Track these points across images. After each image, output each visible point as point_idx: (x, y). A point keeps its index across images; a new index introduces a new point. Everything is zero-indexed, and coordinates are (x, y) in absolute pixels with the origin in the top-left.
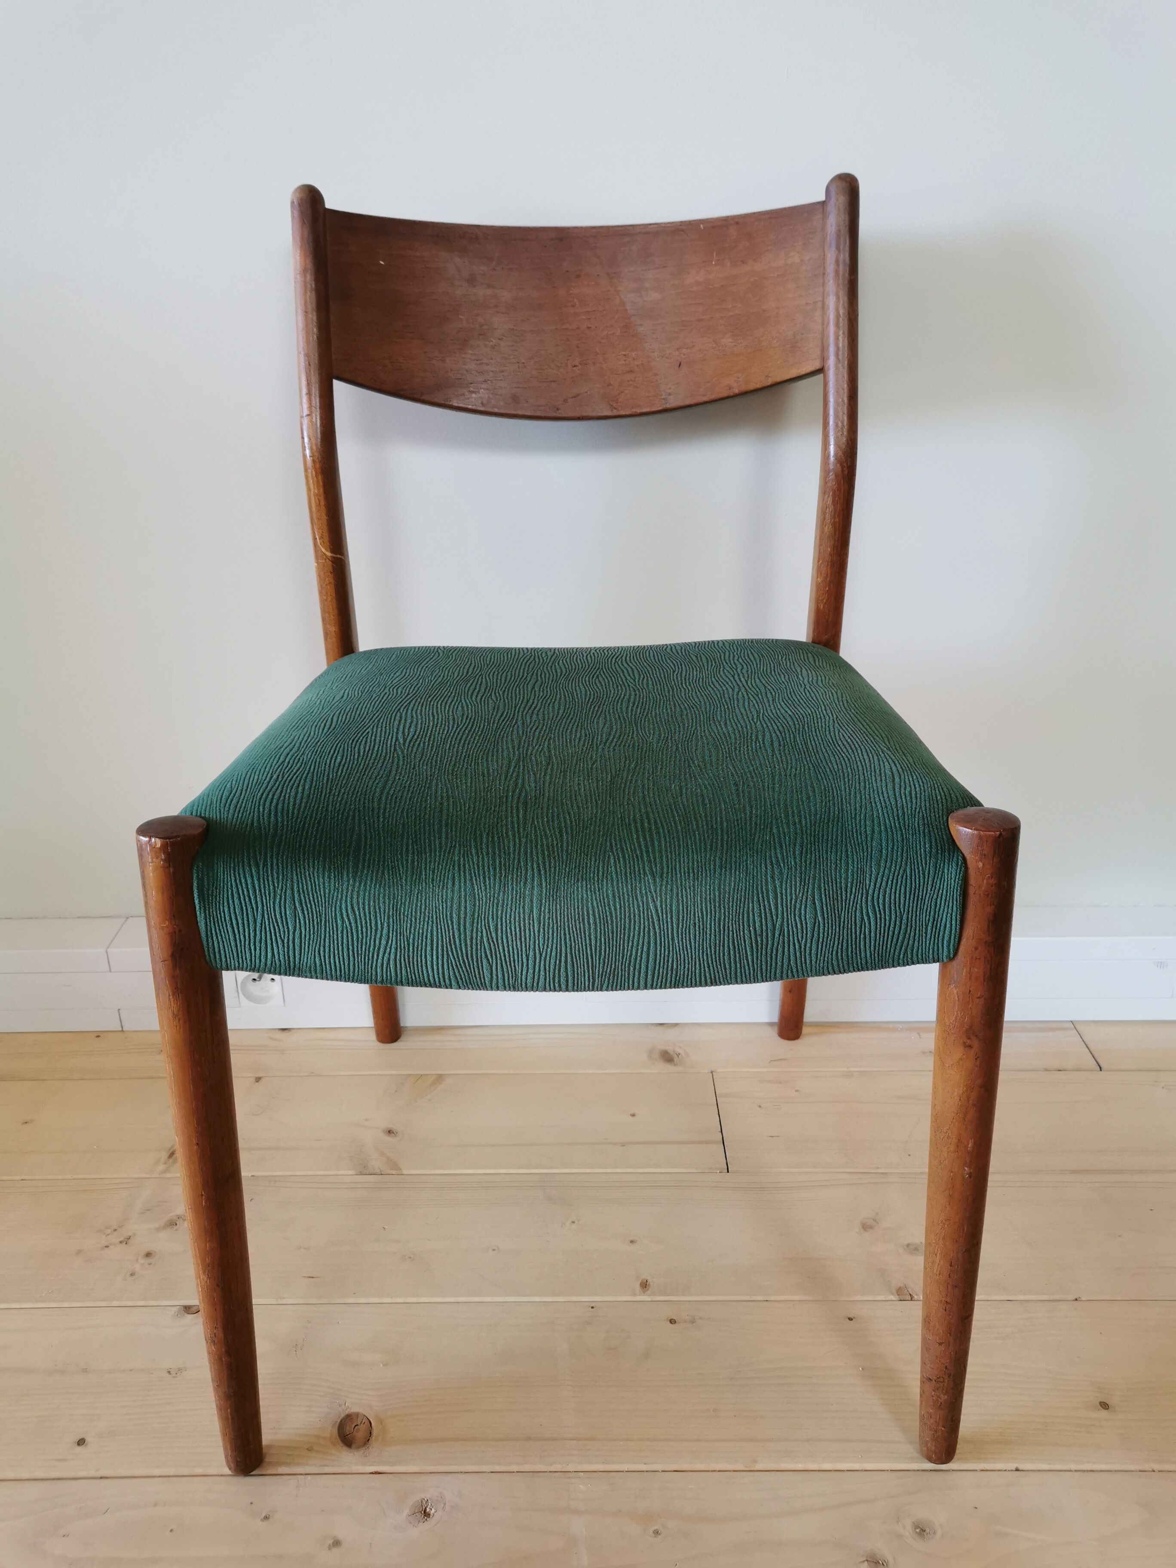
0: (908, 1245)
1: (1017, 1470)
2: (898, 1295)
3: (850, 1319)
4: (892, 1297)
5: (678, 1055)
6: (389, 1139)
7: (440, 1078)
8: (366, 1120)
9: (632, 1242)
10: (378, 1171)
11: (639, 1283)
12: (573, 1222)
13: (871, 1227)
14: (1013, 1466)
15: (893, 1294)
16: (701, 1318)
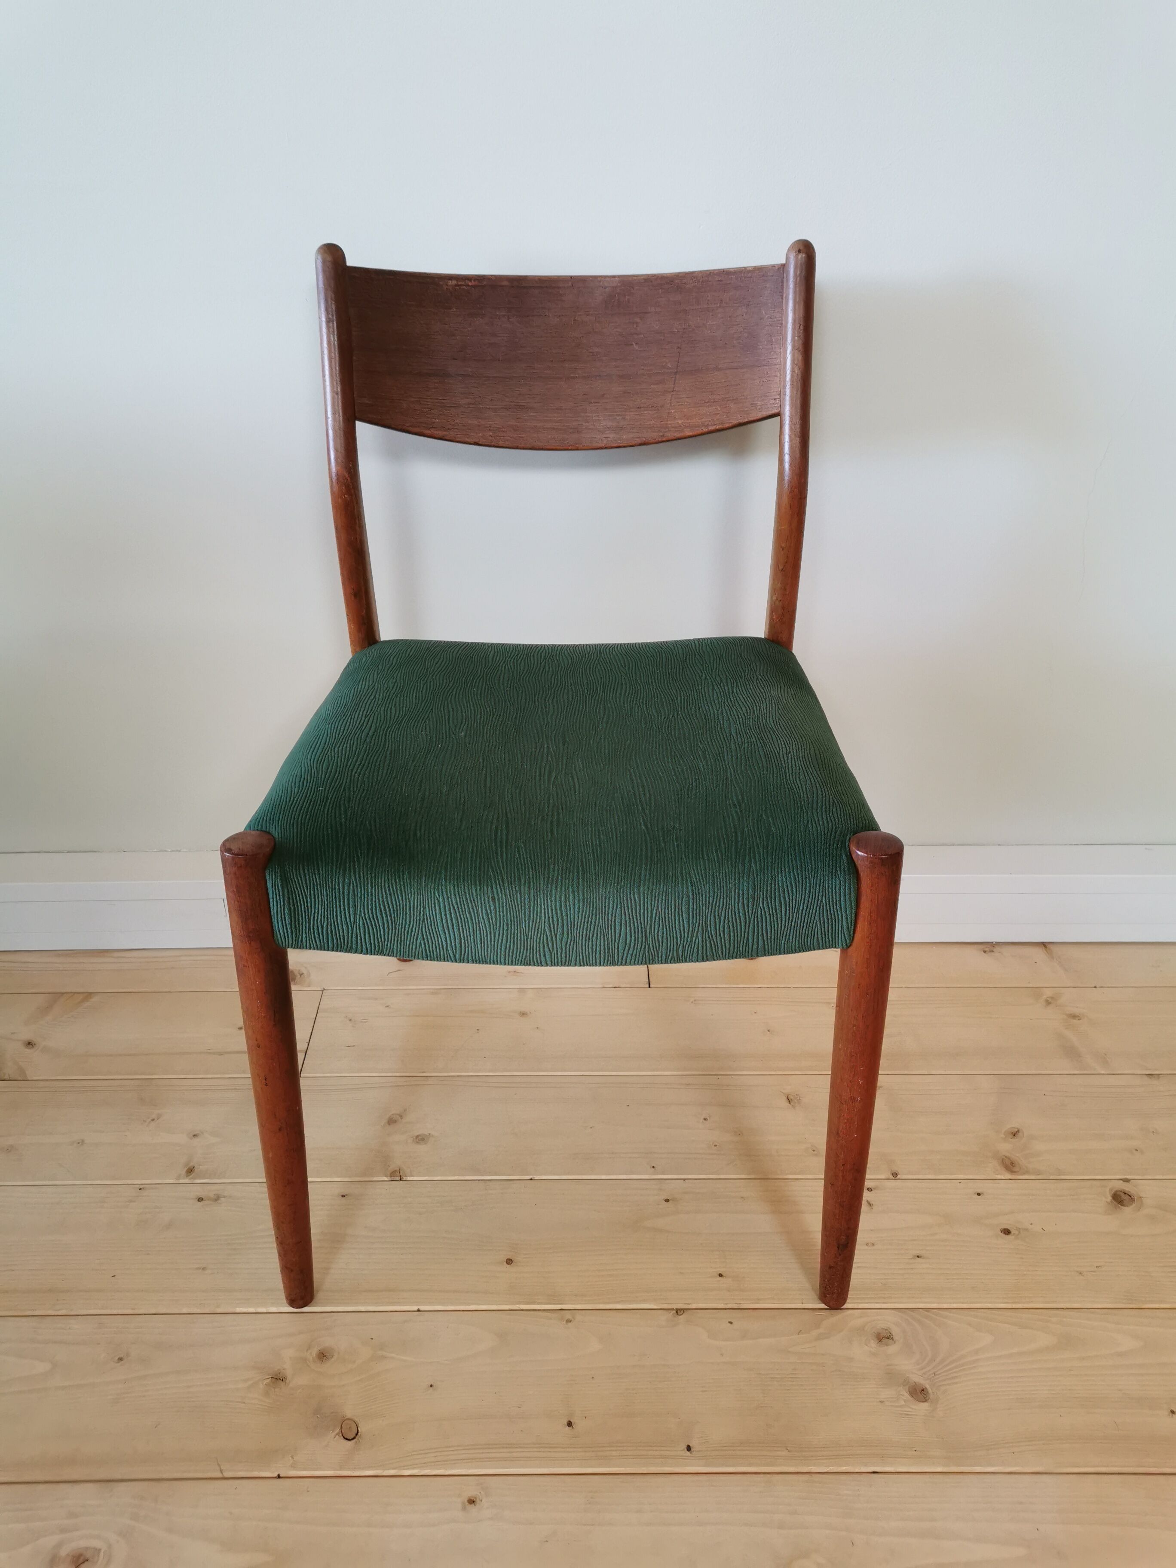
0: (417, 1137)
1: (419, 1311)
2: (391, 1177)
3: (343, 1196)
4: (385, 1179)
5: (301, 975)
6: (28, 1051)
7: (89, 995)
8: (13, 1033)
9: (195, 1136)
10: (6, 1077)
11: (186, 1169)
12: (153, 1120)
13: (395, 1122)
14: (416, 1308)
15: (386, 1176)
16: (224, 1197)
